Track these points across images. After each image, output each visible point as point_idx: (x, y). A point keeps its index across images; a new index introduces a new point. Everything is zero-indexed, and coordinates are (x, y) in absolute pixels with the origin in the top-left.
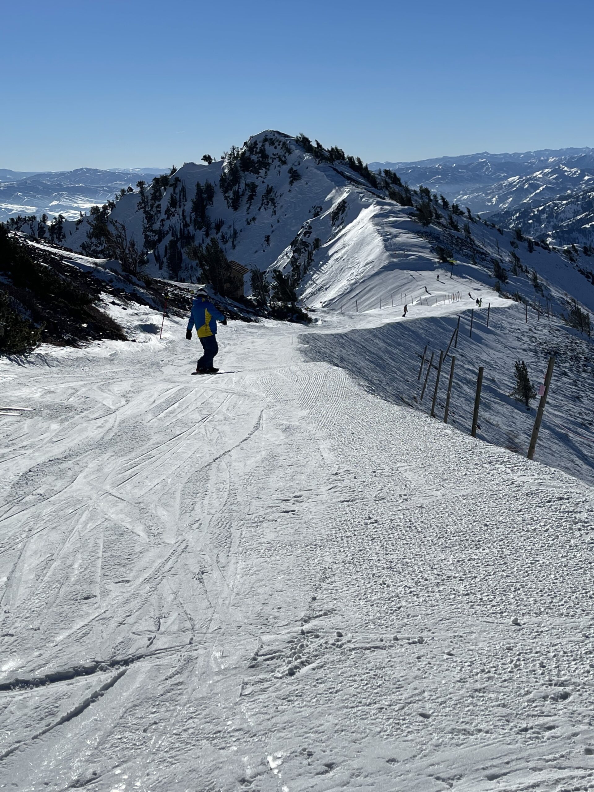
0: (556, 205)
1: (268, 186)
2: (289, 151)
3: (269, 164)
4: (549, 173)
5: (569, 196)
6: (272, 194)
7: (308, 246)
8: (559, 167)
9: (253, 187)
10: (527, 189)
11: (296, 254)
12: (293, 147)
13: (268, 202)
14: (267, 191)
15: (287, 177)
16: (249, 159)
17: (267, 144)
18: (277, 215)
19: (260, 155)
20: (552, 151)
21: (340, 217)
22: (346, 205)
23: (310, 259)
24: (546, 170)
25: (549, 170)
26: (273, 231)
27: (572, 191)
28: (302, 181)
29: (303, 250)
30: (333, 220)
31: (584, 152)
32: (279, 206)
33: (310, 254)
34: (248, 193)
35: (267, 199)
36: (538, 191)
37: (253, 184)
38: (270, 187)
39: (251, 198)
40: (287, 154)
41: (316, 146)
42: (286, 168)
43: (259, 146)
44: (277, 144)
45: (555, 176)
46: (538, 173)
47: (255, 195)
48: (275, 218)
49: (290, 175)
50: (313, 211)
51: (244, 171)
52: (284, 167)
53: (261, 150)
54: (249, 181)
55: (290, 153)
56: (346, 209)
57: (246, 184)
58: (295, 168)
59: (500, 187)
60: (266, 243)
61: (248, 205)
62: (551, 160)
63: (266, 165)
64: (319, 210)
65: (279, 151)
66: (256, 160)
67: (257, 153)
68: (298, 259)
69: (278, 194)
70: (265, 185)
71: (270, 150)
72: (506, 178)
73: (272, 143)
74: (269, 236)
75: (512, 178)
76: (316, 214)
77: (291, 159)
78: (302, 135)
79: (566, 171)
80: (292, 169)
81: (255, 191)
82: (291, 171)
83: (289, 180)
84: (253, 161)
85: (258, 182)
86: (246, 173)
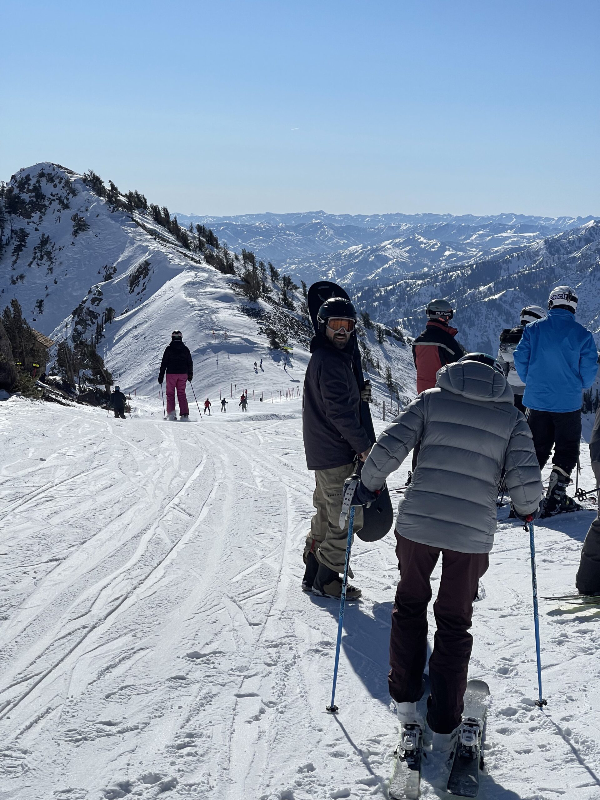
0: (408, 285)
1: (44, 235)
2: (74, 192)
3: (45, 206)
4: (401, 244)
5: (426, 275)
6: (48, 247)
7: (96, 318)
8: (414, 237)
9: (22, 236)
10: (372, 261)
11: (79, 327)
12: (79, 187)
13: (42, 257)
14: (42, 242)
15: (71, 226)
16: (19, 197)
17: (44, 180)
18: (54, 274)
19: (33, 194)
20: (405, 216)
21: (141, 283)
22: (149, 267)
23: (99, 334)
24: (397, 240)
25: (402, 240)
26: (47, 295)
27: (430, 269)
28: (91, 233)
29: (89, 322)
30: (131, 286)
31: (446, 220)
32: (57, 263)
33: (100, 328)
34: (15, 243)
35: (41, 251)
36: (387, 266)
37: (22, 231)
38: (46, 236)
39: (19, 249)
40: (71, 195)
41: (110, 189)
42: (68, 214)
43: (33, 182)
44: (57, 181)
45: (407, 248)
46: (386, 243)
47: (24, 246)
48: (51, 277)
49: (74, 223)
50: (103, 273)
51: (9, 212)
52: (66, 211)
53: (35, 187)
54: (16, 227)
55: (75, 195)
56: (150, 273)
57: (12, 231)
58: (81, 215)
59: (338, 257)
60: (37, 309)
61: (14, 258)
62: (403, 227)
63: (42, 208)
64: (111, 271)
65: (60, 191)
66: (28, 200)
67: (29, 191)
68: (81, 333)
69: (57, 246)
70: (39, 234)
71: (47, 188)
72: (346, 246)
73: (51, 179)
74: (42, 301)
75: (354, 247)
76: (108, 277)
77: (75, 202)
78: (91, 172)
79: (422, 243)
80: (77, 215)
81: (24, 240)
82: (75, 218)
83: (73, 230)
84: (23, 202)
85: (29, 229)
86: (13, 215)
